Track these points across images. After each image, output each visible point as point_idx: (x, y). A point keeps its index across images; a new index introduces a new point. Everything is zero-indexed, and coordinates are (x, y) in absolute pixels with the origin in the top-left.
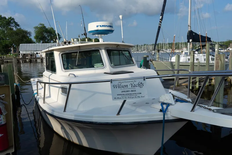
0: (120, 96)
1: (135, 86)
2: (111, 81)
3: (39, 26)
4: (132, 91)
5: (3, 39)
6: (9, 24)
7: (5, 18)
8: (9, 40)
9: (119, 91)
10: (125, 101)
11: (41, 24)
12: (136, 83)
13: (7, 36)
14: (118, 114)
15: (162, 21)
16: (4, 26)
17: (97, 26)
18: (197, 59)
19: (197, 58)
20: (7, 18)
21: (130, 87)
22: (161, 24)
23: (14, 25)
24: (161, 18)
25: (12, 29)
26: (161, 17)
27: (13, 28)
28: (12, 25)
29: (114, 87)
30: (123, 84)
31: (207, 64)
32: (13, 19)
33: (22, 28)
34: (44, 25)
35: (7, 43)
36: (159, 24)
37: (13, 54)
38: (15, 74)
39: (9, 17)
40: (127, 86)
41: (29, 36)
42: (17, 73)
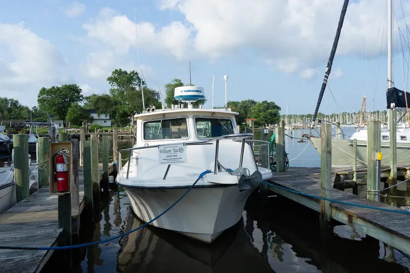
0: (165, 161)
1: (177, 151)
2: (158, 146)
3: (172, 83)
4: (174, 156)
5: (121, 104)
6: (131, 81)
7: (126, 73)
8: (128, 104)
9: (164, 156)
10: (169, 166)
11: (176, 80)
12: (177, 148)
13: (126, 99)
14: (164, 178)
15: (328, 75)
16: (124, 85)
17: (182, 92)
18: (403, 138)
19: (403, 135)
20: (129, 72)
21: (172, 152)
22: (326, 81)
23: (138, 83)
24: (326, 71)
25: (134, 89)
26: (328, 68)
27: (136, 86)
28: (134, 82)
29: (161, 152)
30: (167, 149)
31: (391, 145)
32: (136, 73)
33: (148, 87)
34: (180, 80)
35: (126, 109)
36: (325, 80)
37: (132, 127)
38: (114, 149)
39: (132, 71)
40: (170, 151)
41: (157, 98)
42: (117, 148)
